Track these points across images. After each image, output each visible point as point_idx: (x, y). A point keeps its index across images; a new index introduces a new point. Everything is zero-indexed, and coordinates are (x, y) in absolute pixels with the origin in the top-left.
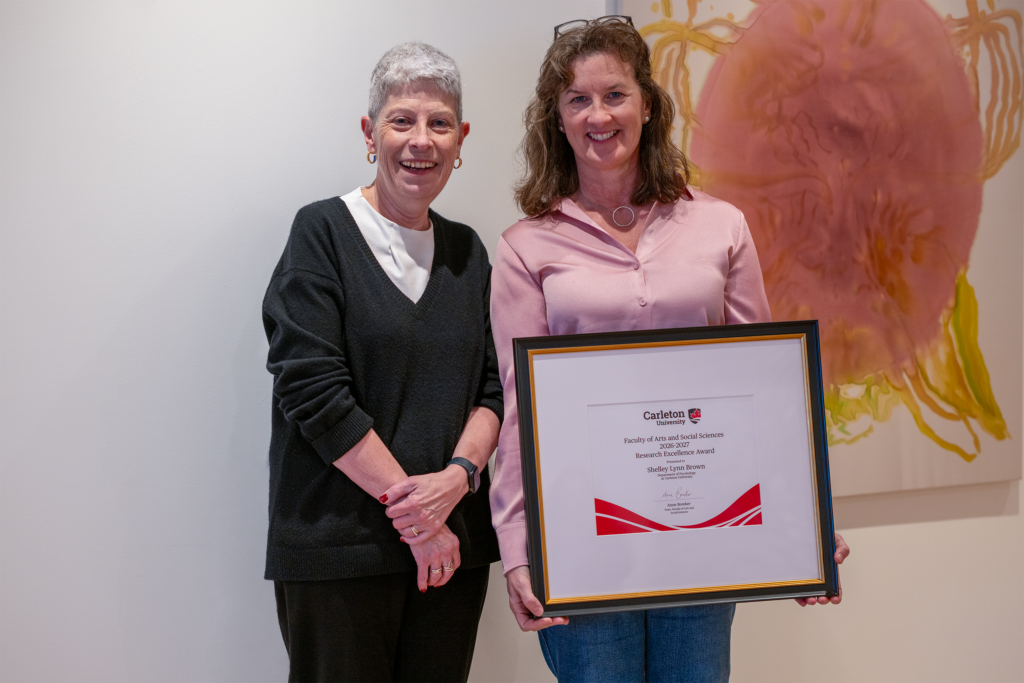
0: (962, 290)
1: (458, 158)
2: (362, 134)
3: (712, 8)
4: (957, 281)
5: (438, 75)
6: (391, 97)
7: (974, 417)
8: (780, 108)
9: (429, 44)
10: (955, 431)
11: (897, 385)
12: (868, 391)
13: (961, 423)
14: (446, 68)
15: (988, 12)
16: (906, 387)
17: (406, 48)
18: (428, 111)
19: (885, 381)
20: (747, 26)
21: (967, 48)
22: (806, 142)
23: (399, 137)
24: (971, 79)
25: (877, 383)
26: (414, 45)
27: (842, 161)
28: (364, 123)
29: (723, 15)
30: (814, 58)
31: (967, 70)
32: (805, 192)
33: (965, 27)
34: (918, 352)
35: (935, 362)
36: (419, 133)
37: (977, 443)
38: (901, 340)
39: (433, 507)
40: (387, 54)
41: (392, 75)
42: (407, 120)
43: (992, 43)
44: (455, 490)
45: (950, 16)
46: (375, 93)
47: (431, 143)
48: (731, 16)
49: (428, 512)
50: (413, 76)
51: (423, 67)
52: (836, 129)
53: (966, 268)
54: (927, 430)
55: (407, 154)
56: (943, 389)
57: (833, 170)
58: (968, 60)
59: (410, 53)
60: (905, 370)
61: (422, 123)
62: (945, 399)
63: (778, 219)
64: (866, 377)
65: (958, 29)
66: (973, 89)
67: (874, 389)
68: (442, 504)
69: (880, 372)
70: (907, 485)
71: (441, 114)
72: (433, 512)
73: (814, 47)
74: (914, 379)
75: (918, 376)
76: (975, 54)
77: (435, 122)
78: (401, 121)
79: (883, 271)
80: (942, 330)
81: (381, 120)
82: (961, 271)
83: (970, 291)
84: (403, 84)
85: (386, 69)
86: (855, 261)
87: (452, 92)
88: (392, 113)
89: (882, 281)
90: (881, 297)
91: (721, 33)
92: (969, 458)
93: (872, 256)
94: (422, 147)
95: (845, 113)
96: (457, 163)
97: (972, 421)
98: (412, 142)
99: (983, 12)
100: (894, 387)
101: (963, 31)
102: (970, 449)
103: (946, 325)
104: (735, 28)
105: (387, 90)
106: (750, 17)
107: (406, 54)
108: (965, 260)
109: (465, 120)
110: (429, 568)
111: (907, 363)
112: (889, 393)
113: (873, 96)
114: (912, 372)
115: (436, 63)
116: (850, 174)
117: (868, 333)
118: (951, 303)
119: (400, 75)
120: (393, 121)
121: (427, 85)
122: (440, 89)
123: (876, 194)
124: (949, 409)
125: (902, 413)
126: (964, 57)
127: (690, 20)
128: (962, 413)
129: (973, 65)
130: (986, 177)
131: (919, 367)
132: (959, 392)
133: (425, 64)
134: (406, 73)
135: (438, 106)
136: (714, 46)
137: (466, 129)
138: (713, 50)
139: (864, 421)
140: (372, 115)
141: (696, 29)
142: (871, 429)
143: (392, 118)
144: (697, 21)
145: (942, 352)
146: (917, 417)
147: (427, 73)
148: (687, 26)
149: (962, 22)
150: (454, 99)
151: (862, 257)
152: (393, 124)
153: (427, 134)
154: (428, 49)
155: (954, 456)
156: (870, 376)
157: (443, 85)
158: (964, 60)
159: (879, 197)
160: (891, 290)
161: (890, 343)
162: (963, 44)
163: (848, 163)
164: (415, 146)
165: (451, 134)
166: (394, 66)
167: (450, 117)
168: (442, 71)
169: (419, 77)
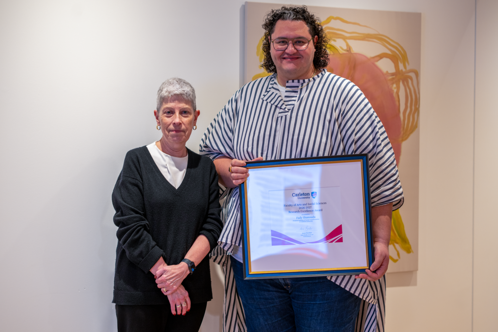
1: (195, 125)
2: (155, 117)
5: (183, 92)
6: (164, 103)
9: (181, 78)
14: (187, 89)
15: (404, 70)
17: (170, 81)
18: (179, 108)
21: (395, 86)
23: (168, 120)
24: (396, 99)
26: (174, 79)
28: (155, 113)
31: (395, 95)
33: (394, 77)
36: (176, 117)
39: (171, 280)
40: (163, 83)
41: (164, 93)
42: (171, 112)
43: (406, 83)
44: (182, 273)
45: (387, 72)
46: (158, 101)
47: (181, 122)
49: (170, 282)
50: (172, 94)
51: (176, 89)
55: (172, 127)
58: (395, 90)
59: (172, 83)
61: (177, 113)
65: (391, 77)
66: (397, 103)
68: (176, 279)
71: (185, 108)
72: (172, 282)
76: (398, 88)
77: (183, 112)
78: (169, 112)
81: (161, 113)
84: (168, 97)
85: (162, 91)
87: (189, 99)
88: (164, 109)
94: (177, 123)
96: (195, 127)
98: (173, 122)
99: (402, 70)
101: (393, 78)
105: (163, 100)
107: (170, 84)
109: (197, 110)
115: (182, 87)
119: (167, 93)
120: (165, 113)
121: (178, 97)
122: (184, 98)
126: (393, 89)
129: (397, 93)
130: (403, 140)
134: (169, 93)
135: (183, 105)
137: (199, 113)
140: (158, 110)
143: (165, 111)
147: (177, 92)
149: (393, 74)
150: (192, 102)
152: (165, 115)
153: (179, 118)
154: (180, 81)
157: (185, 97)
158: (393, 91)
162: (393, 84)
164: (174, 124)
165: (191, 117)
166: (165, 90)
167: (190, 110)
168: (184, 91)
169: (175, 94)
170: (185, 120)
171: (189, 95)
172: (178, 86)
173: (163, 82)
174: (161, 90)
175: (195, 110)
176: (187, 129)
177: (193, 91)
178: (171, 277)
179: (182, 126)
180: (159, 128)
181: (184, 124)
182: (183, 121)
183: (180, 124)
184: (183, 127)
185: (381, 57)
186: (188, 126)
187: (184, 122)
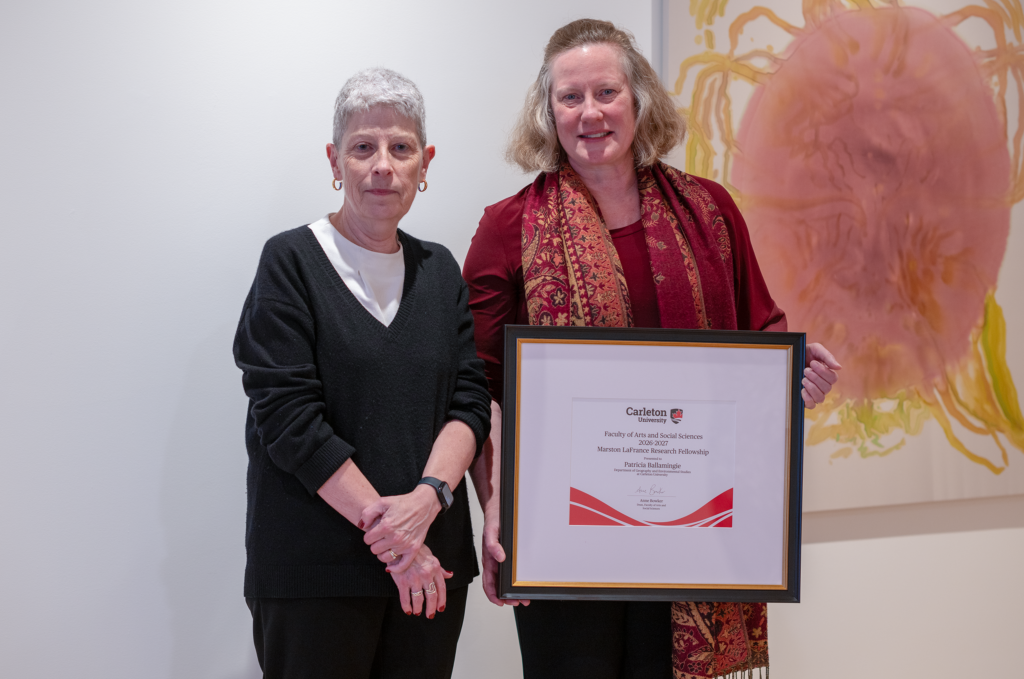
0: (991, 310)
1: (423, 180)
3: (752, 40)
4: (986, 301)
7: (1002, 431)
8: (817, 135)
10: (983, 445)
11: (928, 400)
12: (900, 405)
13: (990, 438)
14: (405, 92)
16: (937, 402)
17: (366, 74)
18: (389, 137)
19: (916, 396)
20: (785, 57)
21: (995, 79)
22: (842, 167)
23: (363, 166)
24: (999, 108)
25: (909, 397)
26: (376, 70)
27: (876, 185)
28: (328, 150)
29: (763, 47)
30: (849, 87)
31: (995, 99)
32: (840, 215)
33: (994, 59)
34: (949, 368)
35: (965, 378)
36: (380, 158)
37: (1005, 456)
38: (932, 357)
40: (349, 81)
42: (368, 146)
43: (1019, 74)
45: (979, 48)
47: (392, 169)
48: (770, 47)
49: (402, 533)
50: (372, 101)
51: (383, 92)
52: (870, 155)
53: (995, 288)
54: (956, 443)
55: (369, 181)
56: (972, 405)
57: (867, 194)
58: (996, 90)
59: (370, 79)
60: (936, 386)
61: (384, 149)
62: (974, 414)
63: (814, 240)
64: (899, 392)
65: (986, 60)
66: (1001, 118)
67: (906, 404)
68: (415, 524)
69: (912, 388)
70: (938, 496)
71: (401, 138)
72: (407, 532)
73: (849, 77)
74: (945, 394)
75: (949, 391)
76: (1003, 84)
79: (914, 292)
80: (972, 348)
81: (344, 147)
82: (990, 292)
83: (998, 310)
84: (362, 110)
85: (346, 97)
86: (888, 281)
87: (412, 115)
88: (353, 140)
89: (913, 300)
90: (913, 316)
91: (760, 63)
92: (997, 471)
93: (904, 276)
94: (384, 171)
95: (878, 140)
96: (422, 186)
97: (1001, 436)
98: (374, 169)
99: (1009, 43)
100: (925, 402)
101: (992, 63)
102: (998, 462)
103: (976, 343)
104: (774, 60)
105: (346, 118)
106: (789, 48)
108: (993, 281)
110: (410, 591)
111: (938, 380)
112: (920, 407)
113: (905, 124)
114: (942, 387)
115: (394, 88)
116: (883, 198)
117: (900, 350)
118: (980, 321)
119: (360, 101)
120: (353, 149)
123: (908, 217)
124: (978, 424)
125: (933, 427)
126: (992, 86)
127: (732, 51)
128: (991, 428)
129: (1001, 95)
130: (1013, 201)
131: (949, 383)
132: (988, 408)
133: (384, 90)
134: (366, 99)
136: (754, 76)
137: (431, 152)
138: (754, 80)
139: (896, 434)
140: (337, 142)
141: (737, 60)
142: (903, 442)
143: (352, 144)
144: (738, 53)
145: (972, 369)
146: (948, 431)
147: (383, 98)
148: (729, 57)
149: (991, 54)
150: (416, 124)
151: (895, 277)
152: (354, 153)
153: (389, 160)
154: (389, 75)
155: (983, 469)
156: (902, 391)
157: (403, 111)
158: (992, 90)
159: (911, 220)
160: (923, 309)
161: (922, 360)
162: (991, 74)
163: (881, 188)
164: (377, 173)
165: (415, 159)
166: (354, 93)
167: (413, 141)
168: (401, 96)
169: (378, 103)
170: (402, 165)
171: (412, 106)
172: (385, 85)
173: (349, 77)
174: (344, 95)
175: (423, 143)
176: (405, 187)
177: (420, 98)
178: (403, 519)
179: (392, 178)
180: (338, 186)
181: (398, 175)
182: (396, 167)
183: (390, 173)
184: (396, 181)
185: (964, 14)
186: (406, 180)
187: (399, 170)
